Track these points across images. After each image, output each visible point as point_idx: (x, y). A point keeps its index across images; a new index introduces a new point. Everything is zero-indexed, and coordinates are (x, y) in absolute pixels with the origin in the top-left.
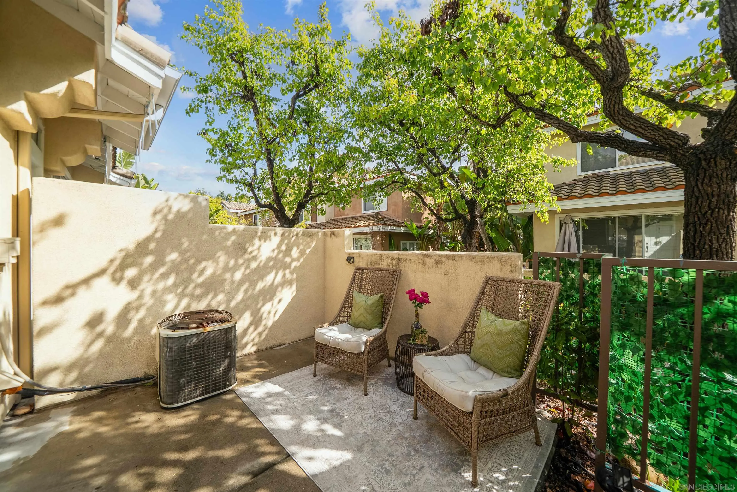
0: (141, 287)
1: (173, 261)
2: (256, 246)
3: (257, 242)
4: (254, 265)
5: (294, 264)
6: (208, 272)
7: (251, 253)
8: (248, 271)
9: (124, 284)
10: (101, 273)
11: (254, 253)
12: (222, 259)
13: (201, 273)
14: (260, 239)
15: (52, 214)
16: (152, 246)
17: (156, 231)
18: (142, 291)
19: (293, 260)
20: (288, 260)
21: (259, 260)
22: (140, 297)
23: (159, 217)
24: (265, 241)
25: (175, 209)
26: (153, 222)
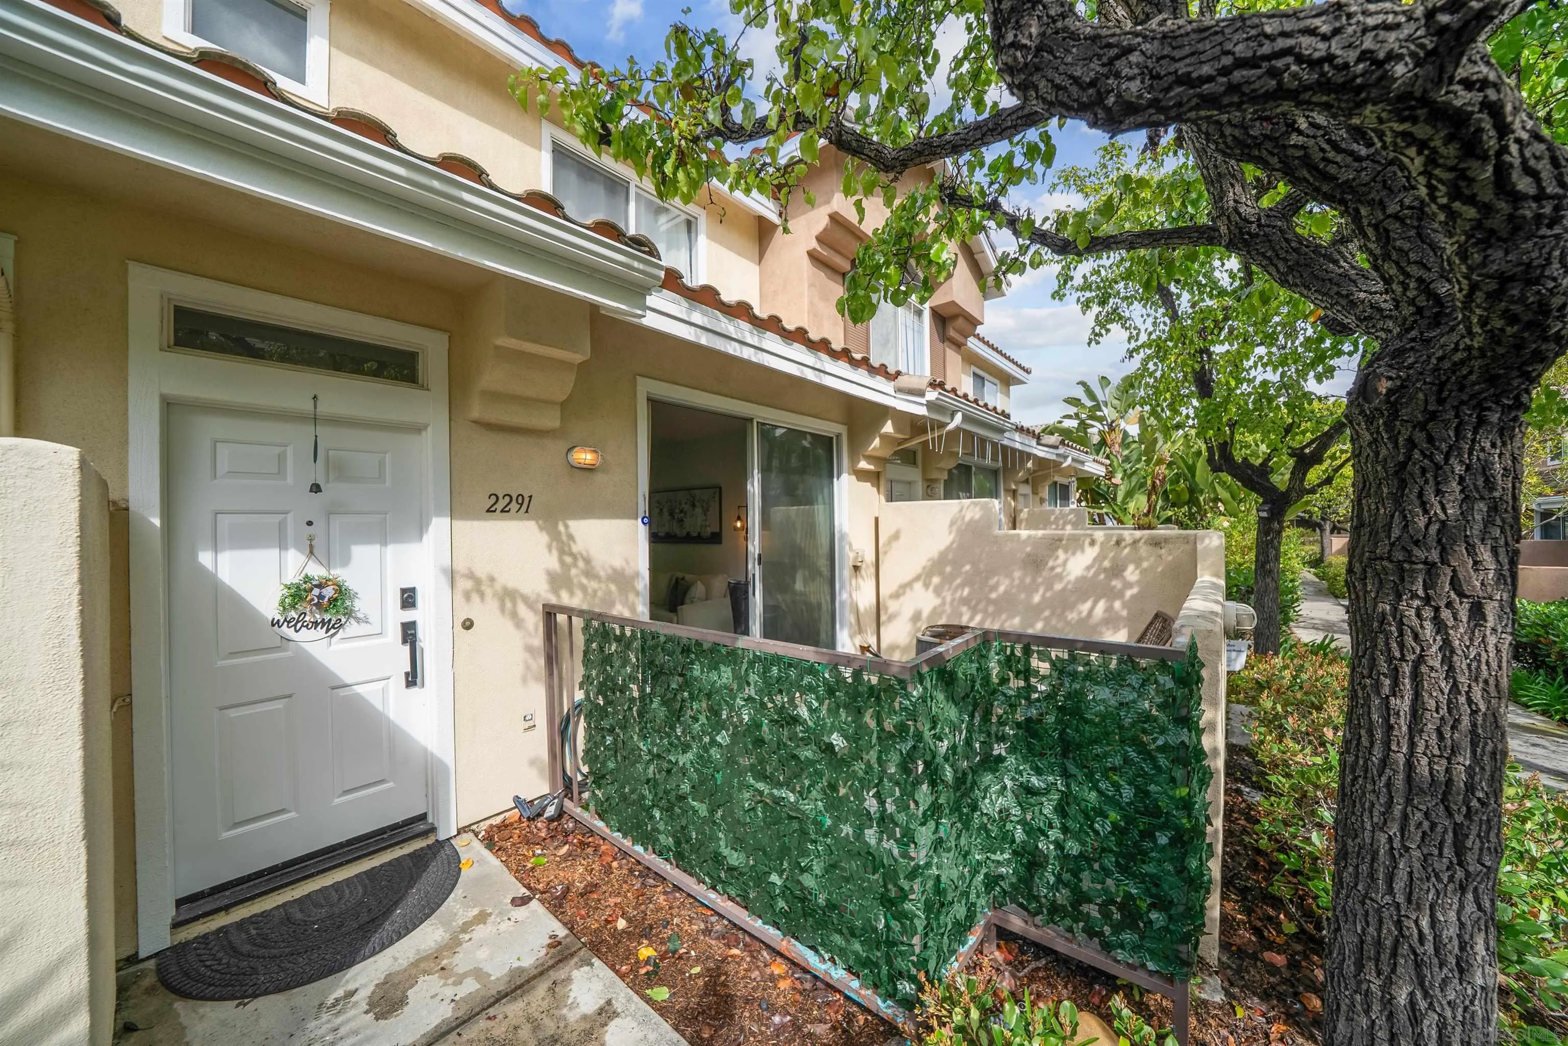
0: (944, 594)
1: (967, 572)
2: (1060, 561)
3: (1061, 553)
4: (1058, 587)
5: (1129, 593)
6: (1002, 589)
7: (1053, 568)
8: (1048, 595)
9: (931, 588)
10: (917, 578)
11: (1059, 570)
12: (1017, 574)
13: (994, 588)
14: (1066, 551)
15: (892, 531)
16: (950, 556)
17: (952, 543)
18: (944, 598)
19: (1128, 585)
20: (1117, 584)
21: (1065, 581)
22: (943, 603)
23: (955, 528)
24: (1074, 554)
25: (967, 519)
26: (950, 533)
